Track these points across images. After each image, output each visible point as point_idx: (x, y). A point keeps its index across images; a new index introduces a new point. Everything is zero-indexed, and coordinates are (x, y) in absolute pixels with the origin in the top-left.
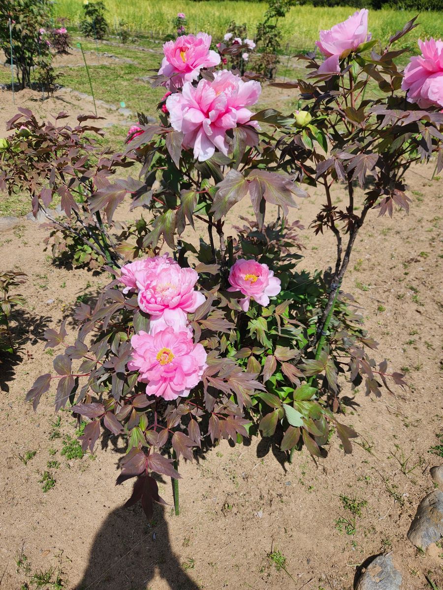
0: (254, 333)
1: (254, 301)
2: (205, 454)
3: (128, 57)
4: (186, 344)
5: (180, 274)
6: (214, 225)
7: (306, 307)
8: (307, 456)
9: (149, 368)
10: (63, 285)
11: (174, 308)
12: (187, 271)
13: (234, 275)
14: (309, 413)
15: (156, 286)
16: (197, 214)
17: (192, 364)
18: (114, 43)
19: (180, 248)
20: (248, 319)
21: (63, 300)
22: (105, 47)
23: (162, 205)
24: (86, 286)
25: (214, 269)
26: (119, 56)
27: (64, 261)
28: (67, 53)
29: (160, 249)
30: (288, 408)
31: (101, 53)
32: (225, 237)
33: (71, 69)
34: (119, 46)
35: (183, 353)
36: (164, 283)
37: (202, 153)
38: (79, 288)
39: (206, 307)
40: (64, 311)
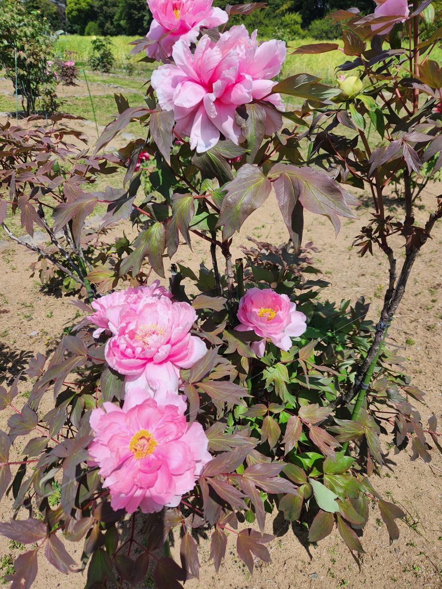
0: (271, 385)
1: (272, 343)
2: (206, 532)
3: (133, 88)
4: (176, 423)
5: (170, 312)
6: (218, 243)
7: (335, 347)
8: (336, 536)
9: (116, 466)
10: (50, 315)
11: (161, 363)
12: (182, 306)
13: (245, 309)
14: (345, 492)
15: (136, 329)
16: (194, 228)
17: (185, 458)
18: (120, 76)
19: (175, 274)
20: (263, 366)
21: (48, 331)
22: (112, 80)
23: (149, 218)
24: (75, 315)
25: (218, 304)
26: (124, 87)
27: (53, 288)
28: (73, 84)
29: (147, 276)
30: (316, 484)
31: (107, 85)
32: (233, 261)
33: (77, 99)
34: (125, 79)
35: (171, 438)
36: (148, 324)
37: (201, 142)
38: (66, 318)
39: (207, 362)
40: (48, 345)
